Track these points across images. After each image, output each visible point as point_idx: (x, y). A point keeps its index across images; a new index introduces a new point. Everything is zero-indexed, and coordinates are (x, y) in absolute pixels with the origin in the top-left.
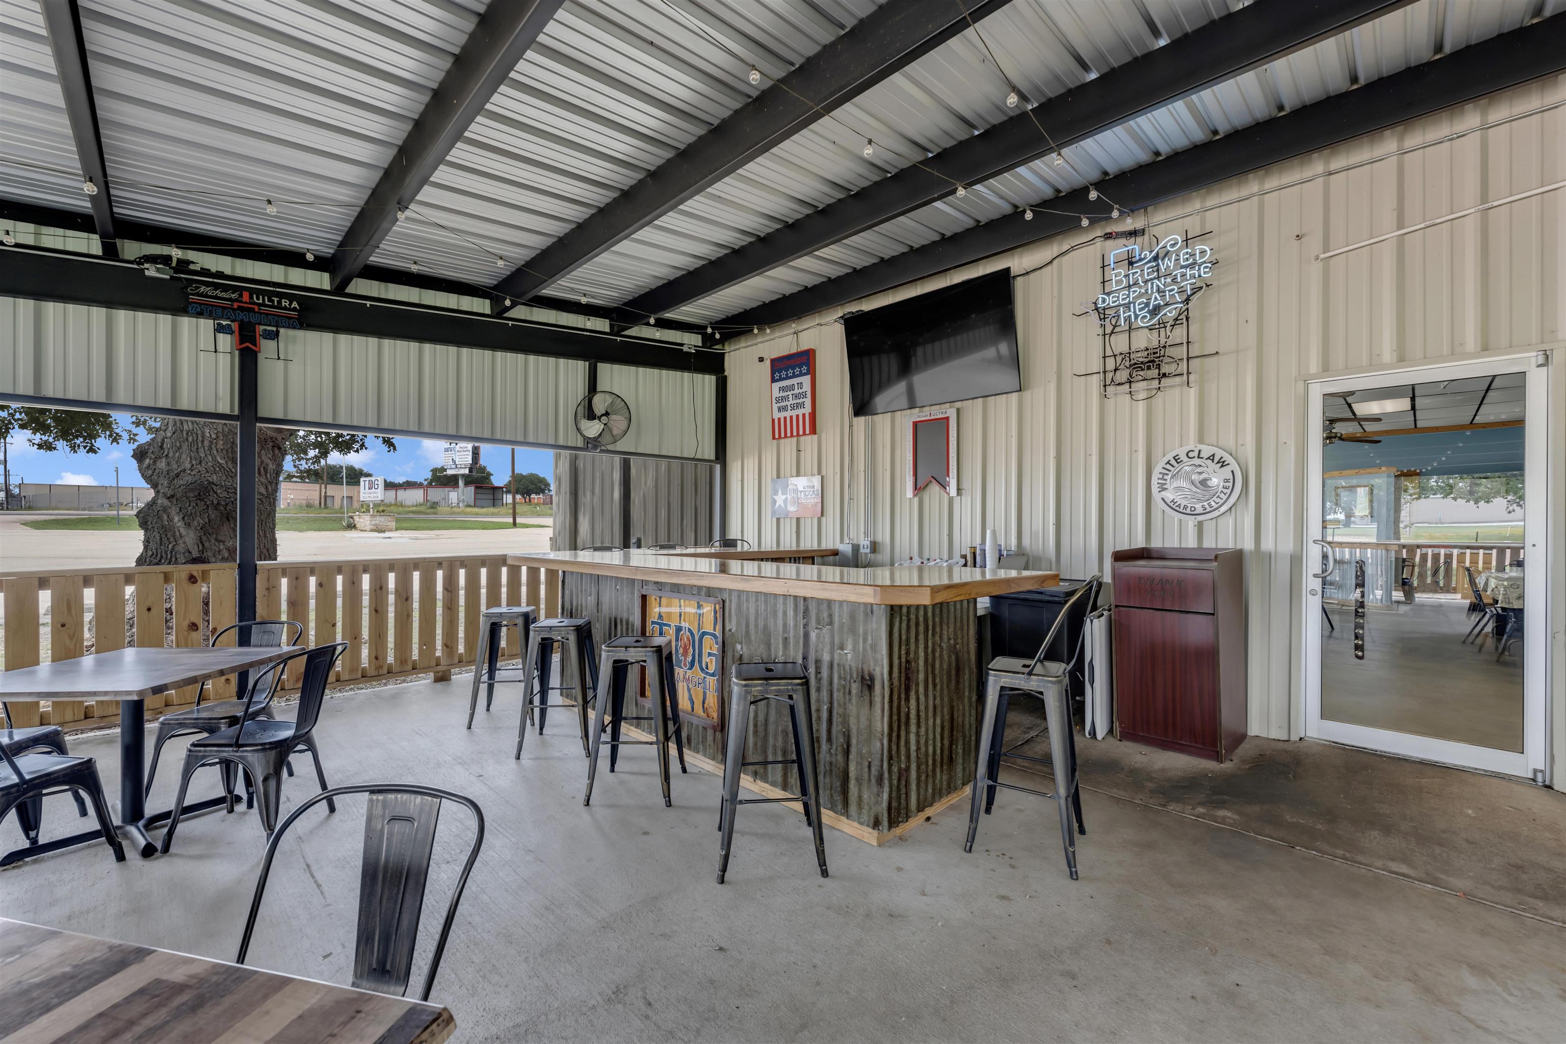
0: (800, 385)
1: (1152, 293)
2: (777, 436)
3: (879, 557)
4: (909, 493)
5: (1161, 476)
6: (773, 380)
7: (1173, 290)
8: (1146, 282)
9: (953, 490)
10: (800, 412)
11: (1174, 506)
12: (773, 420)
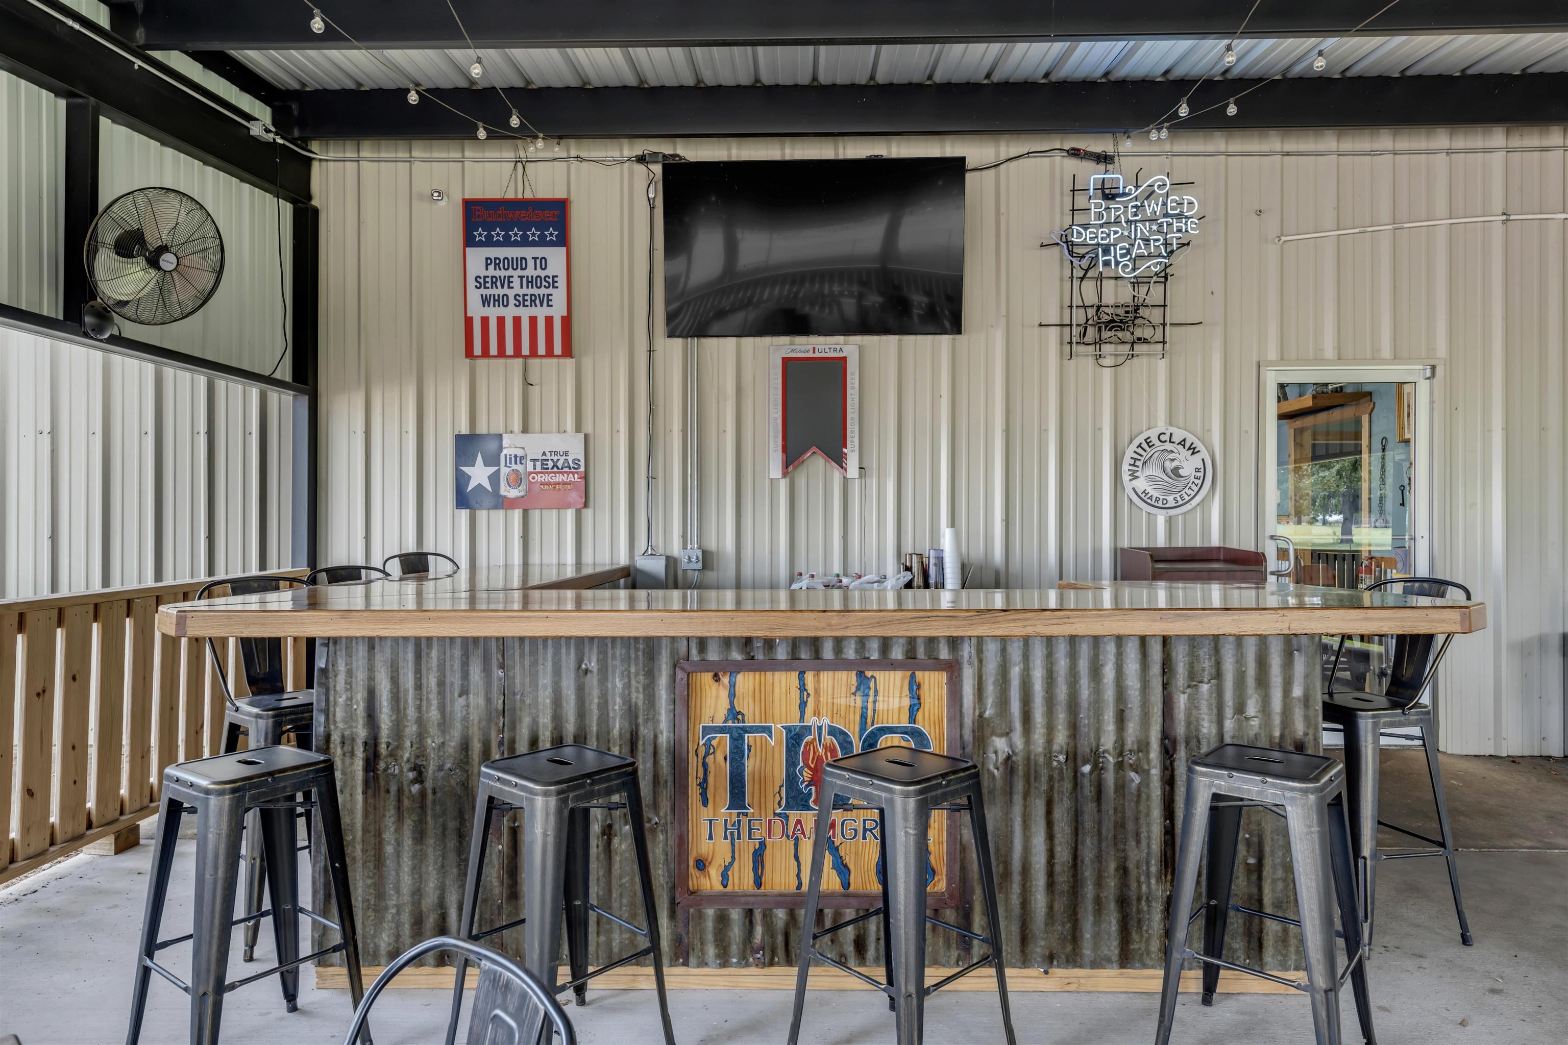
0: (543, 263)
1: (1135, 240)
2: (477, 350)
3: (711, 576)
4: (776, 471)
5: (1132, 462)
6: (469, 241)
7: (1158, 240)
8: (1128, 221)
9: (853, 471)
10: (541, 313)
11: (1144, 497)
12: (469, 321)
